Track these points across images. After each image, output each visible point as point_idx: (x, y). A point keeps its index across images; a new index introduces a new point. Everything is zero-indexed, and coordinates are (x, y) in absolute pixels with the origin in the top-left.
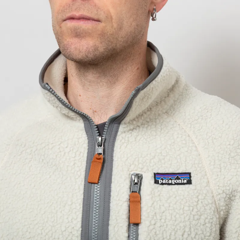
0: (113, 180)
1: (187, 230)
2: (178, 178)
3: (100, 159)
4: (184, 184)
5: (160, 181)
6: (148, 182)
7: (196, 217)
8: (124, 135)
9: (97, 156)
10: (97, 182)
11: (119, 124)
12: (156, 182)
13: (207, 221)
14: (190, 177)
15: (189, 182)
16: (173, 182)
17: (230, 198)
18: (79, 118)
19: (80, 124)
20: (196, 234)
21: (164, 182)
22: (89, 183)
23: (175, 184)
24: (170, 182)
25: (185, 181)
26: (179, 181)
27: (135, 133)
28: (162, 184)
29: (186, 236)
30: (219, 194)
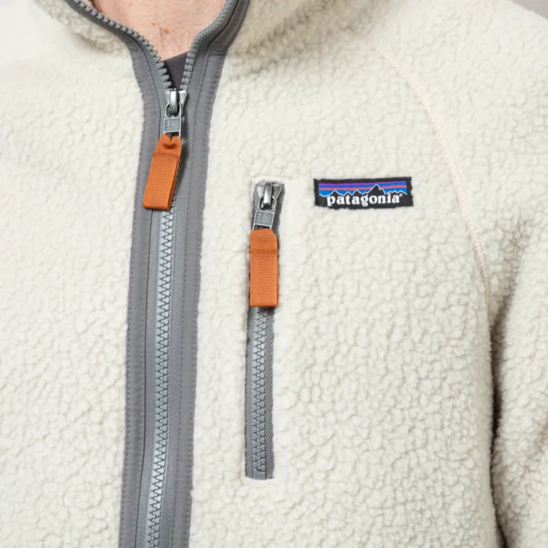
0: (207, 201)
1: (400, 321)
2: (377, 192)
3: (172, 147)
4: (392, 206)
5: (330, 200)
6: (297, 202)
7: (424, 289)
8: (235, 85)
9: (167, 141)
10: (165, 205)
11: (223, 54)
12: (320, 202)
13: (453, 299)
14: (409, 188)
15: (407, 201)
16: (365, 201)
17: (514, 243)
18: (118, 44)
19: (122, 61)
20: (425, 332)
21: (341, 201)
22: (148, 209)
23: (370, 206)
24: (356, 201)
25: (396, 199)
26: (380, 199)
27: (265, 79)
28: (336, 207)
29: (397, 336)
30: (486, 231)
